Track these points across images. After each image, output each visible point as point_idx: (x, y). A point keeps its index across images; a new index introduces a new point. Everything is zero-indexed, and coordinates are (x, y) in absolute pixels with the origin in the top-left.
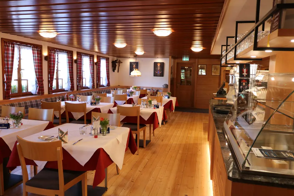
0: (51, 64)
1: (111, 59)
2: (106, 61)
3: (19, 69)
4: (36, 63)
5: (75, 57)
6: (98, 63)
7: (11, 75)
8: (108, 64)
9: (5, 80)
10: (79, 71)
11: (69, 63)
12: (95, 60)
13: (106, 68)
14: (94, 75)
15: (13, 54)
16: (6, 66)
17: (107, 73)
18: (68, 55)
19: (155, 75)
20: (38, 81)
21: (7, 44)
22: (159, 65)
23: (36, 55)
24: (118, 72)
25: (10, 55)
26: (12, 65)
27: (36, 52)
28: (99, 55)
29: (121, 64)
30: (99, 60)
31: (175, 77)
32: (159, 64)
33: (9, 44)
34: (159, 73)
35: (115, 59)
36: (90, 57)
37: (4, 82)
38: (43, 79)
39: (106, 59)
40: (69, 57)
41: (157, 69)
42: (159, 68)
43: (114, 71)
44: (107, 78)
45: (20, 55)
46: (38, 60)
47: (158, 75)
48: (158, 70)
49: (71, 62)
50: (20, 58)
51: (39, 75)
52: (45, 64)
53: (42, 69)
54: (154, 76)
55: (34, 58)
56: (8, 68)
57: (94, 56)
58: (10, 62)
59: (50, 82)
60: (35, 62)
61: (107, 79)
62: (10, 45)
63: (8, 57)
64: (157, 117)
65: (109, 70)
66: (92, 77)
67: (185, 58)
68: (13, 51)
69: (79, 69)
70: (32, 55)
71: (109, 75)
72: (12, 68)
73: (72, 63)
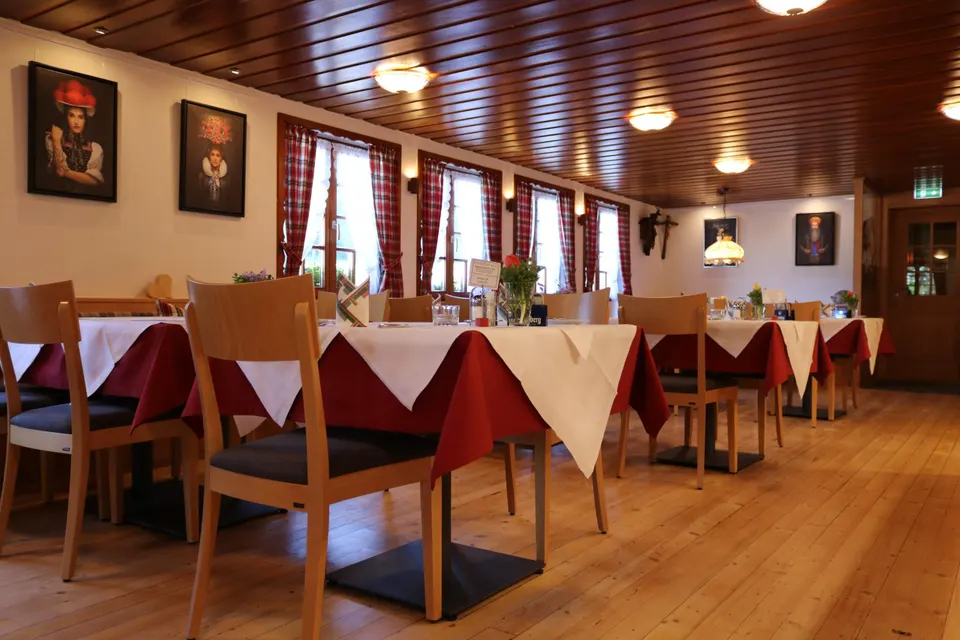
0: (427, 205)
1: (637, 209)
2: (619, 215)
3: (331, 215)
4: (380, 197)
5: (508, 192)
6: (589, 220)
7: (304, 227)
8: (625, 228)
9: (286, 240)
10: (522, 237)
11: (488, 208)
12: (580, 209)
13: (620, 239)
14: (573, 258)
15: (311, 164)
16: (290, 200)
17: (622, 257)
18: (485, 183)
19: (801, 260)
20: (386, 255)
21: (293, 132)
22: (815, 223)
23: (382, 174)
24: (663, 257)
25: (303, 167)
26: (308, 195)
27: (381, 163)
28: (593, 191)
29: (673, 231)
30: (592, 210)
31: (885, 264)
32: (814, 218)
33: (301, 134)
34: (815, 252)
35: (653, 209)
36: (561, 196)
37: (280, 247)
38: (402, 250)
39: (619, 210)
40: (487, 191)
41: (810, 236)
42: (815, 236)
43: (647, 251)
44: (621, 273)
45: (333, 170)
46: (386, 188)
47: (812, 261)
48: (810, 240)
49: (495, 208)
50: (333, 181)
51: (388, 236)
52: (409, 204)
53: (397, 219)
54: (797, 264)
55: (376, 181)
56: (294, 205)
57: (577, 194)
58: (301, 189)
59: (425, 261)
60: (376, 193)
61: (622, 278)
62: (304, 137)
63: (294, 172)
64: (785, 346)
65: (628, 245)
66: (568, 264)
67: (924, 185)
68: (312, 154)
69: (522, 232)
70: (370, 172)
71: (629, 264)
72: (307, 206)
73: (498, 210)
